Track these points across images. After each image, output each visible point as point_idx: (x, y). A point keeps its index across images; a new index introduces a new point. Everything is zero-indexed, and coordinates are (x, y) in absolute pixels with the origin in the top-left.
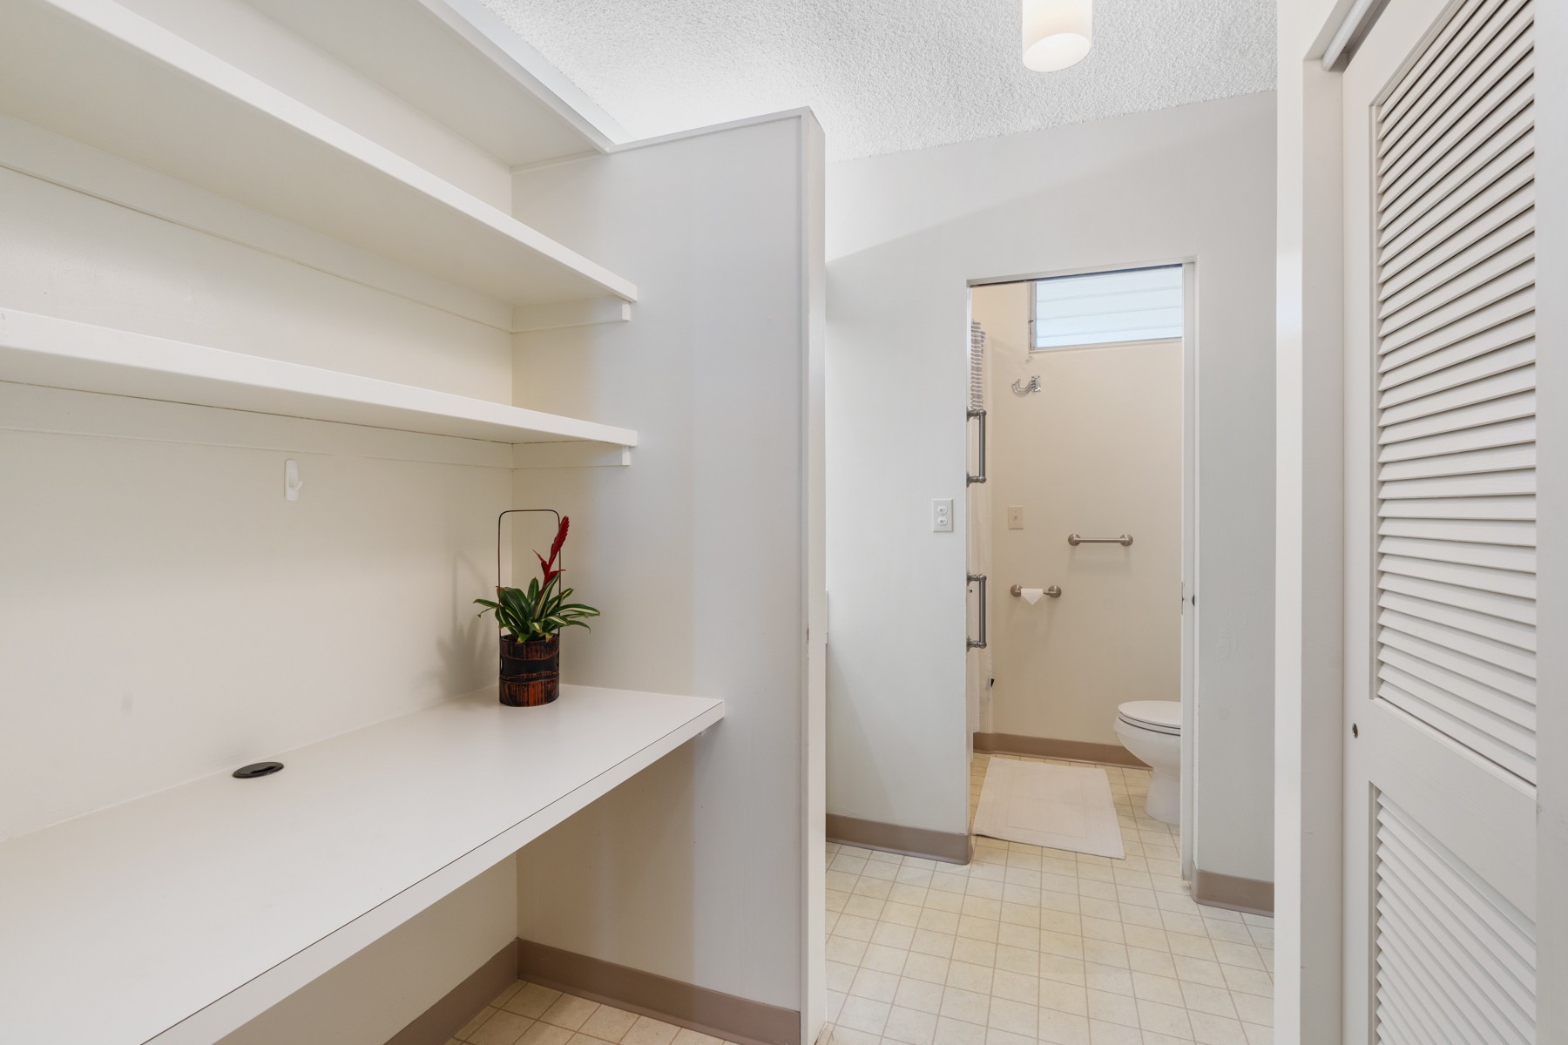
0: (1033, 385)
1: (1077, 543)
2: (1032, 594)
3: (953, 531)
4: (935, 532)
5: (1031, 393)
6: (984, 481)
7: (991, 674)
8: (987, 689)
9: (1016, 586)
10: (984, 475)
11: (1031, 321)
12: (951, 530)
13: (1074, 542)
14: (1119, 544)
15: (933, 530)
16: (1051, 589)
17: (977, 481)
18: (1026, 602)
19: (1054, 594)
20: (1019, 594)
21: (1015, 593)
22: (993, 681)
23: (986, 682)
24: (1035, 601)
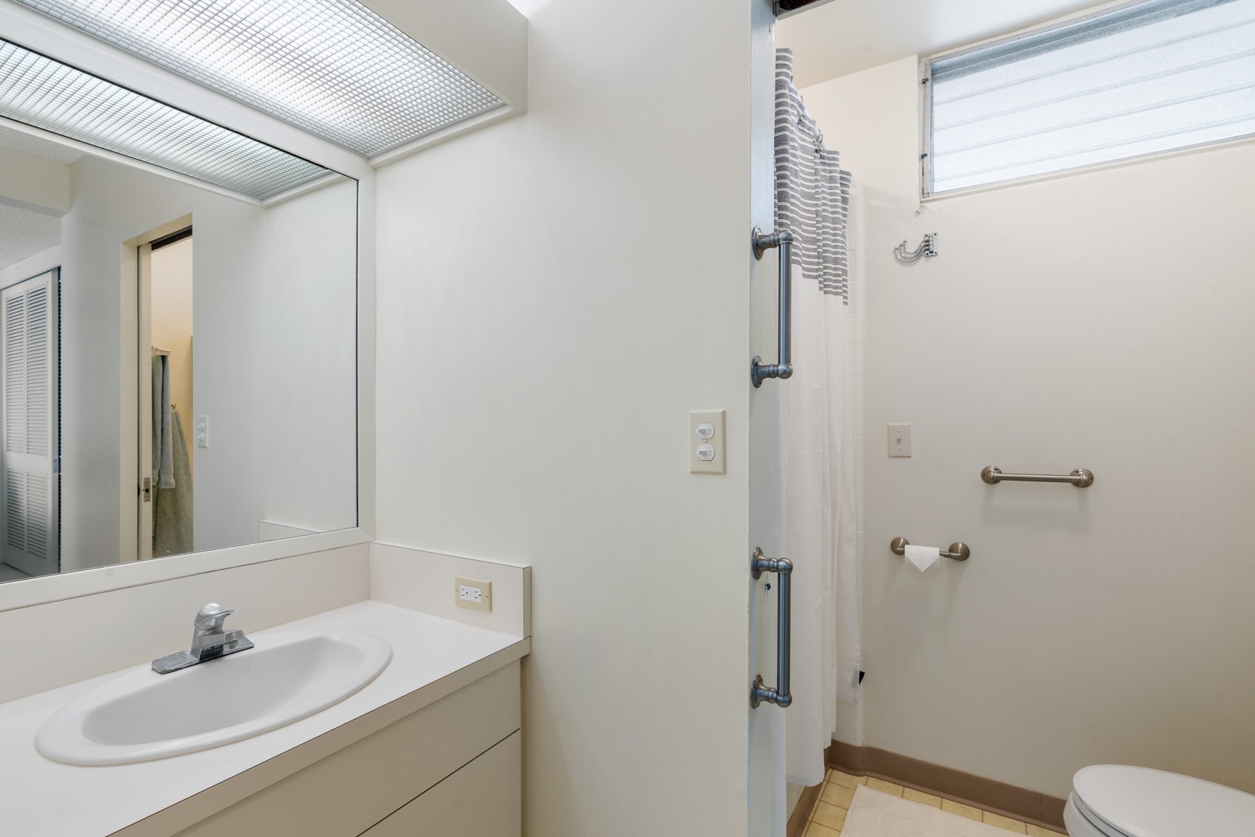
0: (927, 249)
1: (996, 481)
2: (922, 554)
3: (724, 472)
4: (692, 472)
5: (923, 259)
6: (787, 374)
7: (858, 665)
8: (853, 685)
9: (899, 539)
10: (788, 361)
11: (923, 156)
12: (720, 470)
13: (990, 479)
14: (1069, 484)
15: (690, 471)
16: (953, 549)
17: (774, 374)
18: (912, 567)
19: (957, 555)
20: (902, 553)
21: (897, 549)
22: (862, 674)
23: (851, 676)
24: (927, 566)
